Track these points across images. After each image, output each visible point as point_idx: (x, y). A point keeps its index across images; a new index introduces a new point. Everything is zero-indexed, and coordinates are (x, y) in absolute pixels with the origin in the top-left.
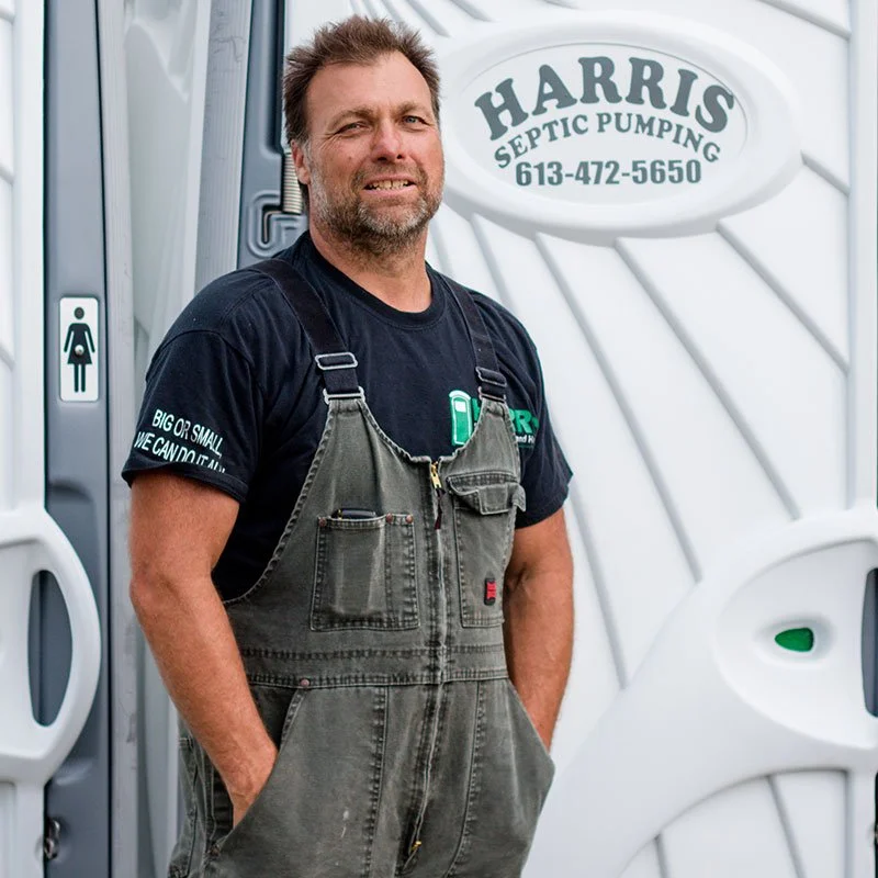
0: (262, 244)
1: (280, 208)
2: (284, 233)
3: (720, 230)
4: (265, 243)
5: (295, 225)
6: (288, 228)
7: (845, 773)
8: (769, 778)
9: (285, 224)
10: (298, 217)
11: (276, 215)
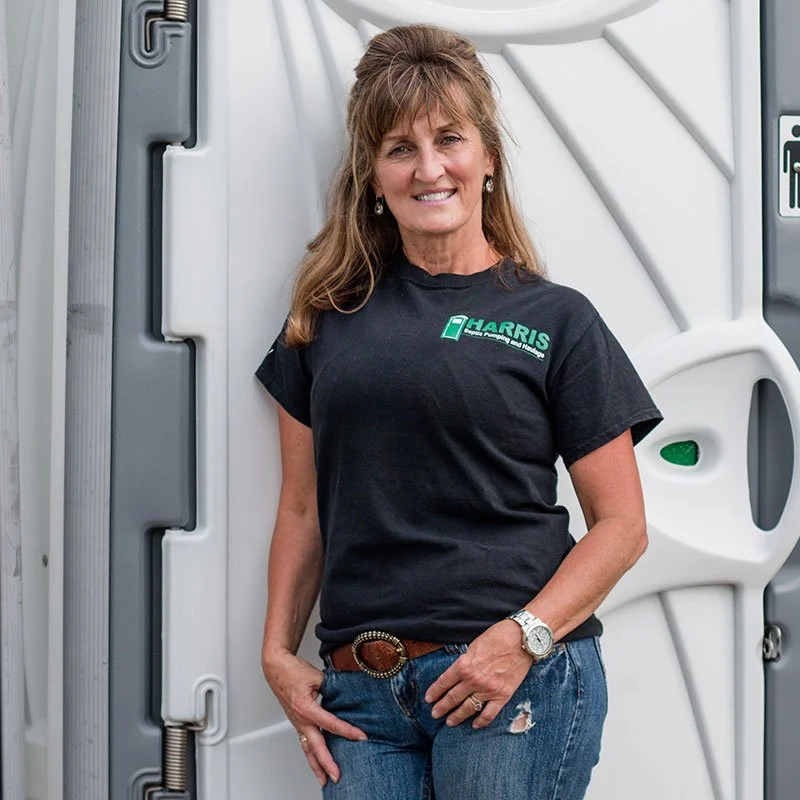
0: (146, 53)
1: (164, 14)
2: (168, 40)
3: (607, 36)
4: (148, 51)
5: (180, 32)
6: (172, 36)
7: (734, 588)
8: (661, 595)
9: (169, 32)
10: (182, 24)
11: (159, 22)
